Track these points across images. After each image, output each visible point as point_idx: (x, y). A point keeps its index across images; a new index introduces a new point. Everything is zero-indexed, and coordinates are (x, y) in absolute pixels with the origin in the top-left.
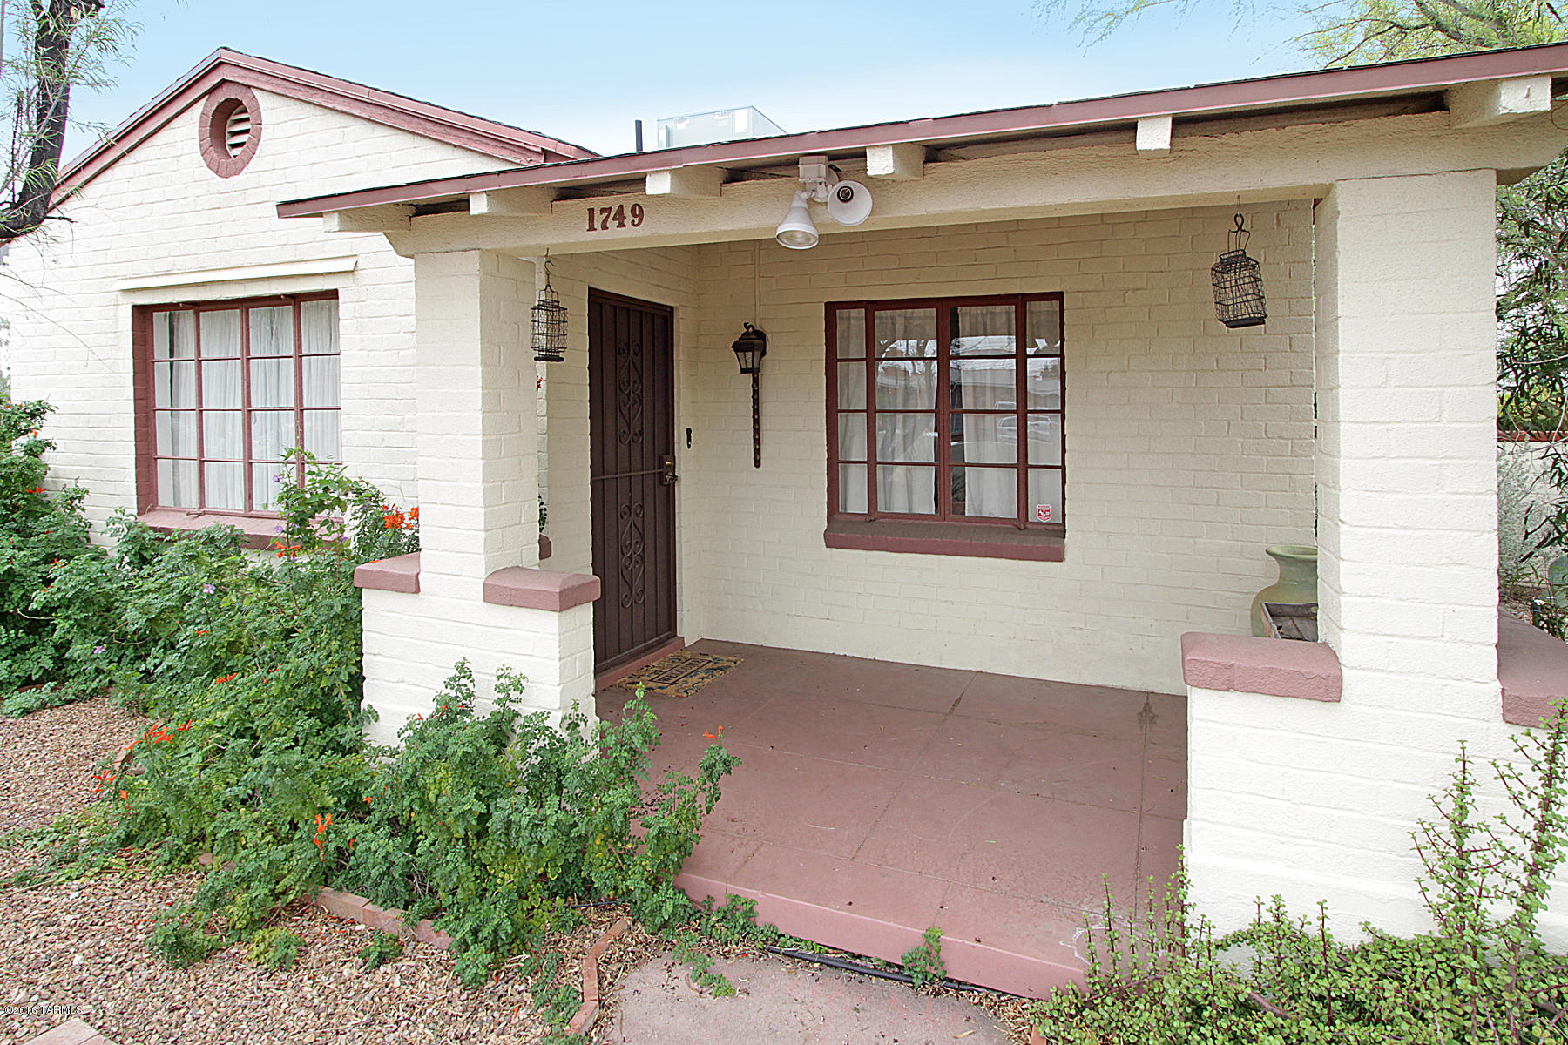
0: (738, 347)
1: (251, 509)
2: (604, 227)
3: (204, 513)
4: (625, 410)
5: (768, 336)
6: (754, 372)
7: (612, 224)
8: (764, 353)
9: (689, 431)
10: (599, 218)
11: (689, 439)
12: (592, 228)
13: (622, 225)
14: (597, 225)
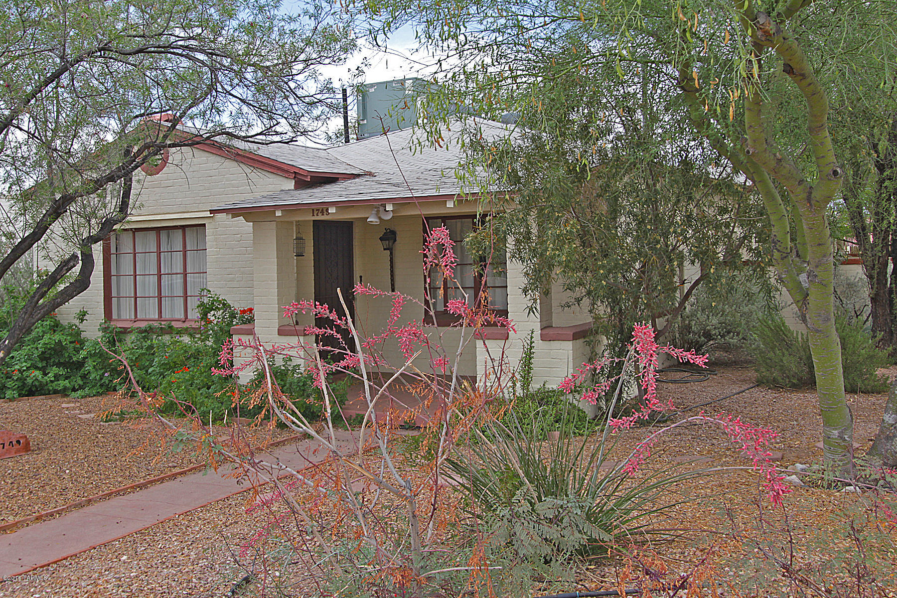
0: (381, 239)
1: (161, 317)
2: (317, 215)
3: (138, 320)
4: (329, 269)
5: (398, 232)
6: (391, 249)
7: (319, 214)
8: (395, 240)
9: (361, 277)
10: (316, 213)
11: (361, 280)
12: (313, 215)
13: (323, 215)
14: (315, 214)
